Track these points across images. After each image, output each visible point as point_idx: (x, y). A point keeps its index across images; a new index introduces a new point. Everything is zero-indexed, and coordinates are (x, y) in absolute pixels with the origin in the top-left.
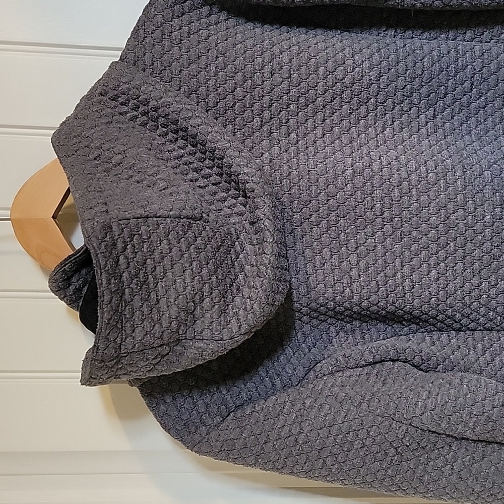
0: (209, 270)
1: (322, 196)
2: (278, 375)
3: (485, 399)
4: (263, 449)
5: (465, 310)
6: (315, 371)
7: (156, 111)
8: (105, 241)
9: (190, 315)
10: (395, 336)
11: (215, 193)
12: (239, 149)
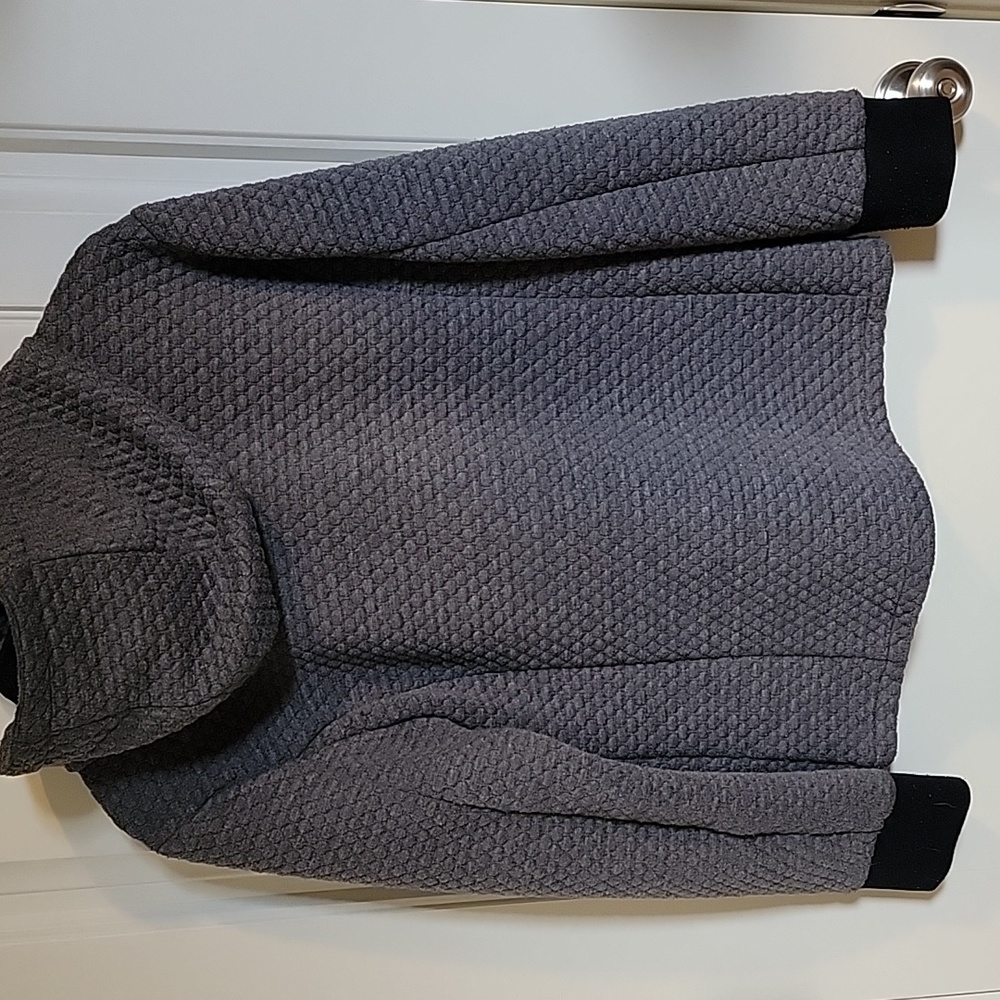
0: (165, 617)
1: (321, 508)
2: (273, 745)
3: (534, 760)
4: (252, 843)
5: (521, 645)
6: (322, 736)
7: (89, 405)
8: (24, 591)
9: (143, 677)
10: (435, 681)
11: (174, 509)
12: (202, 455)
